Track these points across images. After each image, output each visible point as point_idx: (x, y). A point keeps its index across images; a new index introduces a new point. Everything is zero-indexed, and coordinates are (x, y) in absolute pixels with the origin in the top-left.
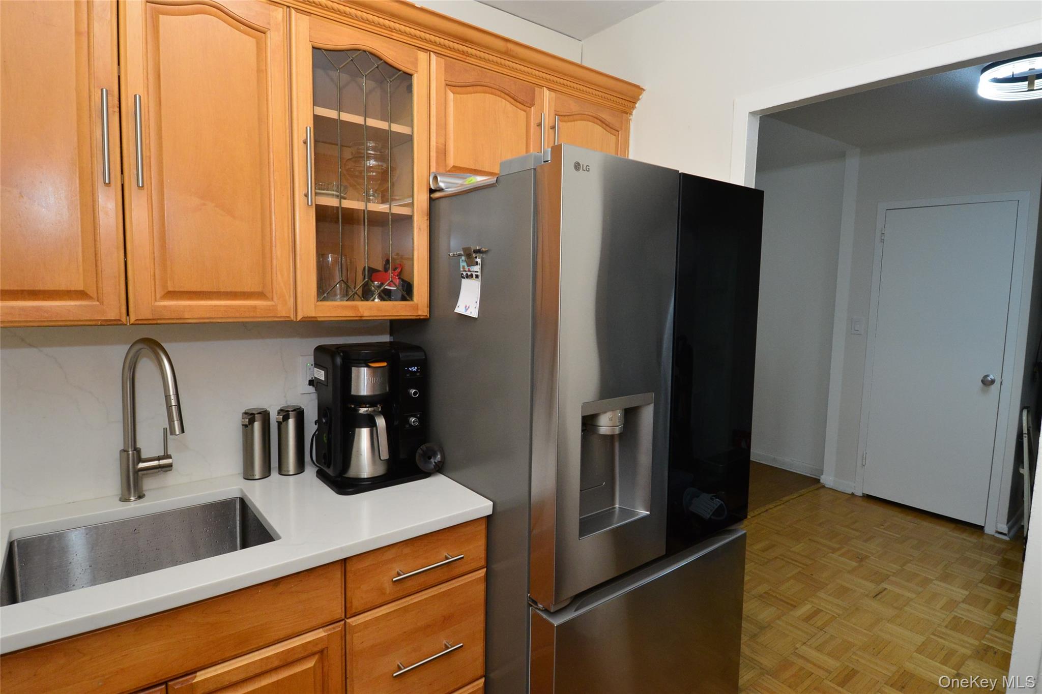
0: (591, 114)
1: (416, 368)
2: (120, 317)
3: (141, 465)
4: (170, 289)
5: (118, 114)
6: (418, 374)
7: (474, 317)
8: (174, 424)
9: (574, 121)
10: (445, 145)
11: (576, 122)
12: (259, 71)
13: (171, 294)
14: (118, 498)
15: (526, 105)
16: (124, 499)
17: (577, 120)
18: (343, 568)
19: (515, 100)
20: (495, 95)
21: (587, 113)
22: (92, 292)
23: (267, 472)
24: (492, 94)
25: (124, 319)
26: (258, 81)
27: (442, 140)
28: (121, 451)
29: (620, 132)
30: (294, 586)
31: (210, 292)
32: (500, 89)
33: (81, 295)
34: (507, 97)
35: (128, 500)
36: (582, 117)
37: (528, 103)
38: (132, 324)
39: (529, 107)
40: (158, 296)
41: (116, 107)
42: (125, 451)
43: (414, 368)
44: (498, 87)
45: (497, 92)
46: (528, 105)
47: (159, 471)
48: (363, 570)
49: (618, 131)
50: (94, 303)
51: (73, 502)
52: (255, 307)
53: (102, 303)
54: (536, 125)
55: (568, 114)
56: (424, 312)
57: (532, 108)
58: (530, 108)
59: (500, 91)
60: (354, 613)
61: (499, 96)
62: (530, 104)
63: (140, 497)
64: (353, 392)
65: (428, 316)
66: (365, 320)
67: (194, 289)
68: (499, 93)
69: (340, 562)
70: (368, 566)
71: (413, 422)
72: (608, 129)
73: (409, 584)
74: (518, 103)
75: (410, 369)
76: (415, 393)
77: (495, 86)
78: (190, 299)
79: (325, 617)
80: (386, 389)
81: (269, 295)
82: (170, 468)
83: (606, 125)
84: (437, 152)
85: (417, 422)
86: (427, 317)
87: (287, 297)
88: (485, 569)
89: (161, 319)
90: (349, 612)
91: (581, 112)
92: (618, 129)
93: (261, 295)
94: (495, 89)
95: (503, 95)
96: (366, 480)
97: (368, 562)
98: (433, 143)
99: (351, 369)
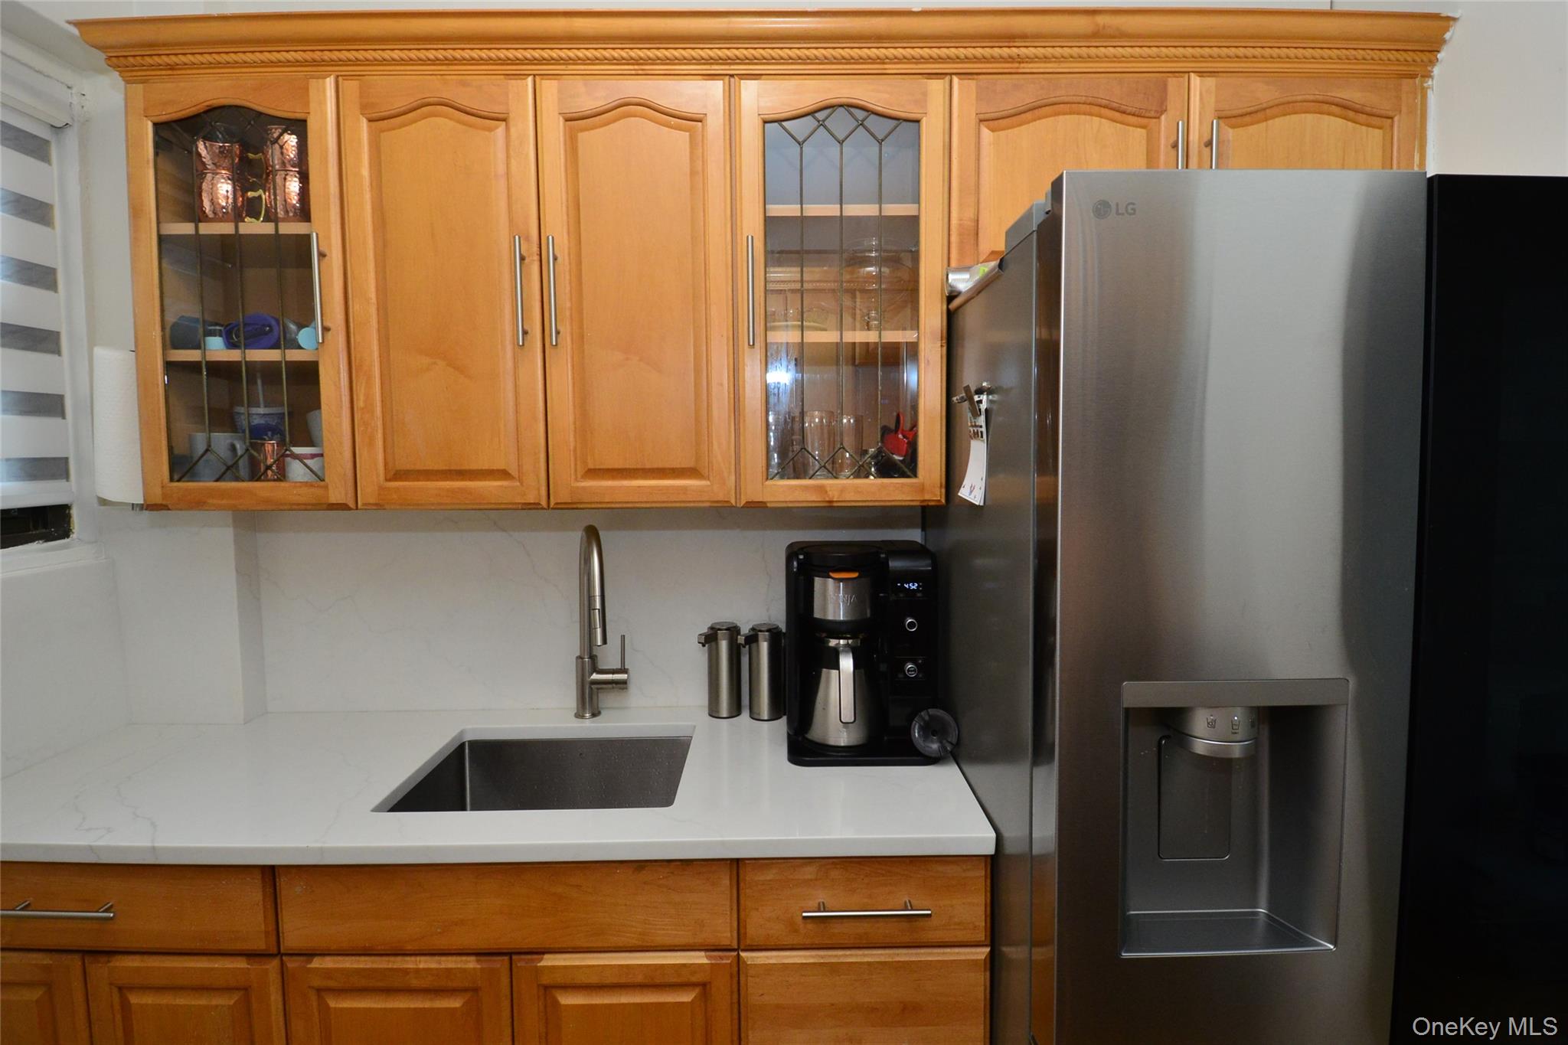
0: (1311, 98)
1: (916, 585)
2: (540, 500)
3: (595, 676)
4: (591, 466)
5: (539, 263)
6: (919, 595)
7: (977, 504)
8: (596, 632)
9: (1266, 120)
10: (978, 221)
11: (1270, 122)
12: (693, 173)
13: (593, 473)
14: (573, 714)
15: (1147, 115)
16: (579, 715)
17: (1273, 117)
18: (735, 872)
19: (1124, 112)
20: (1078, 114)
21: (1299, 98)
22: (514, 472)
23: (736, 710)
24: (1071, 113)
25: (544, 503)
26: (692, 188)
27: (970, 213)
28: (577, 657)
29: (1396, 119)
30: (663, 878)
31: (634, 469)
32: (1088, 102)
33: (504, 474)
34: (1104, 111)
35: (583, 717)
36: (1286, 107)
37: (1151, 110)
38: (553, 509)
39: (1155, 118)
40: (579, 476)
41: (535, 254)
42: (580, 658)
43: (913, 585)
44: (1084, 98)
45: (1083, 107)
46: (1152, 114)
47: (613, 688)
48: (763, 884)
49: (1392, 118)
50: (515, 484)
51: (537, 709)
52: (685, 489)
53: (522, 484)
54: (1170, 147)
55: (1249, 110)
56: (936, 495)
57: (1163, 117)
58: (1159, 118)
59: (1090, 104)
60: (749, 945)
61: (1085, 114)
62: (1156, 111)
63: (595, 714)
64: (817, 614)
65: (943, 501)
66: (838, 507)
67: (616, 466)
68: (1087, 108)
69: (729, 862)
70: (770, 881)
71: (908, 671)
72: (1362, 118)
73: (837, 928)
74: (1130, 116)
75: (907, 586)
76: (911, 625)
77: (1078, 99)
78: (613, 478)
79: (706, 936)
80: (866, 614)
81: (705, 472)
82: (625, 686)
83: (1356, 111)
84: (960, 234)
85: (914, 671)
86: (941, 504)
87: (726, 474)
88: (988, 950)
89: (582, 503)
90: (743, 943)
91: (1286, 99)
92: (1390, 114)
93: (692, 472)
94: (1079, 103)
95: (1096, 109)
96: (840, 749)
97: (770, 875)
98: (954, 221)
99: (813, 580)
